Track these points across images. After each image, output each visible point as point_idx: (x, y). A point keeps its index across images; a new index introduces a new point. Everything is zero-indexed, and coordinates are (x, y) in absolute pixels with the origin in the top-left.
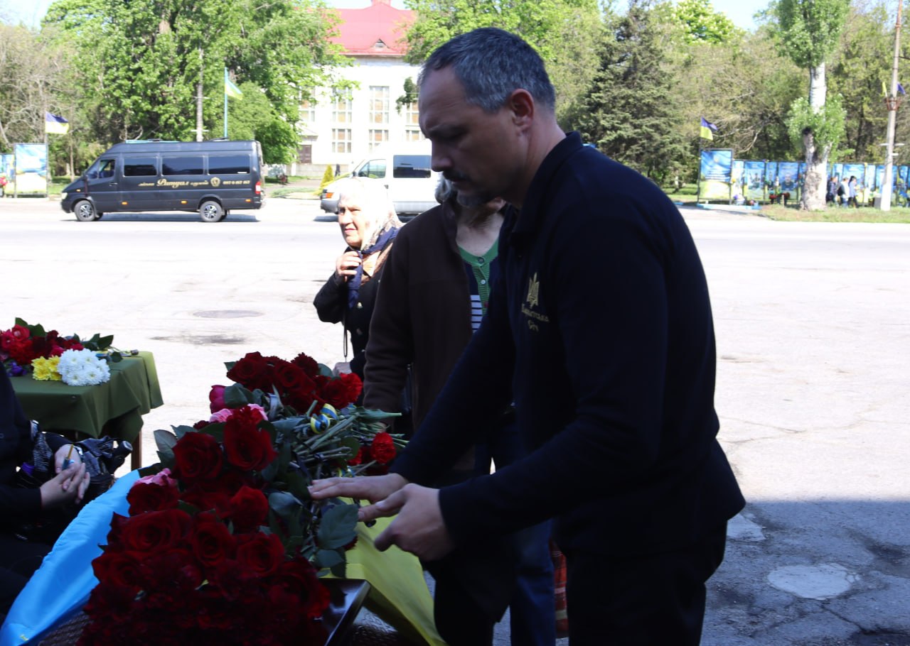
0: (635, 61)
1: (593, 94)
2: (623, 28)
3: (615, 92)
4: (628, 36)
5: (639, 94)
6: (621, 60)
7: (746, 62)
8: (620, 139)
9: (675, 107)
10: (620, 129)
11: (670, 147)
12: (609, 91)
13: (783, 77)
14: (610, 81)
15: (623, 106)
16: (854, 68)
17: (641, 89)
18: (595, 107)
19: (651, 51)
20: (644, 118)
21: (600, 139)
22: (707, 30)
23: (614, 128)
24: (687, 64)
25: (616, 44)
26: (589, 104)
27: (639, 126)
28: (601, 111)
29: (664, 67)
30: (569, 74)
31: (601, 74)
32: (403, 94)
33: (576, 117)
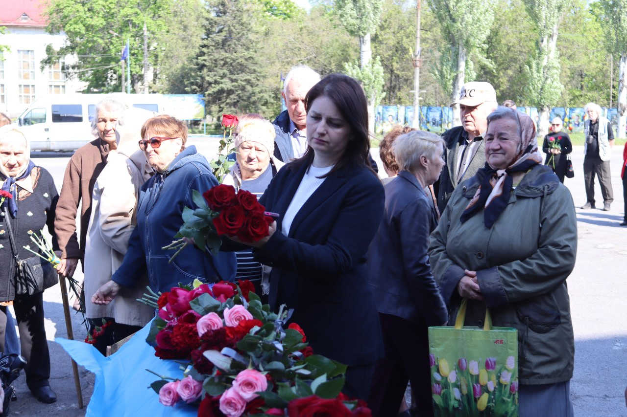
0: (230, 32)
1: (199, 58)
2: (221, 7)
3: (217, 56)
4: (225, 13)
5: (234, 56)
6: (220, 31)
7: (310, 33)
8: (221, 91)
9: (261, 67)
10: (222, 83)
11: (260, 95)
12: (211, 55)
13: (336, 45)
14: (211, 47)
15: (223, 66)
16: (387, 37)
17: (236, 52)
18: (202, 67)
19: (242, 24)
20: (238, 74)
21: (207, 91)
22: (278, 10)
23: (216, 82)
24: (266, 34)
25: (216, 19)
26: (197, 64)
27: (236, 81)
28: (205, 70)
29: (252, 36)
30: (180, 41)
31: (205, 42)
32: (45, 56)
33: (187, 74)
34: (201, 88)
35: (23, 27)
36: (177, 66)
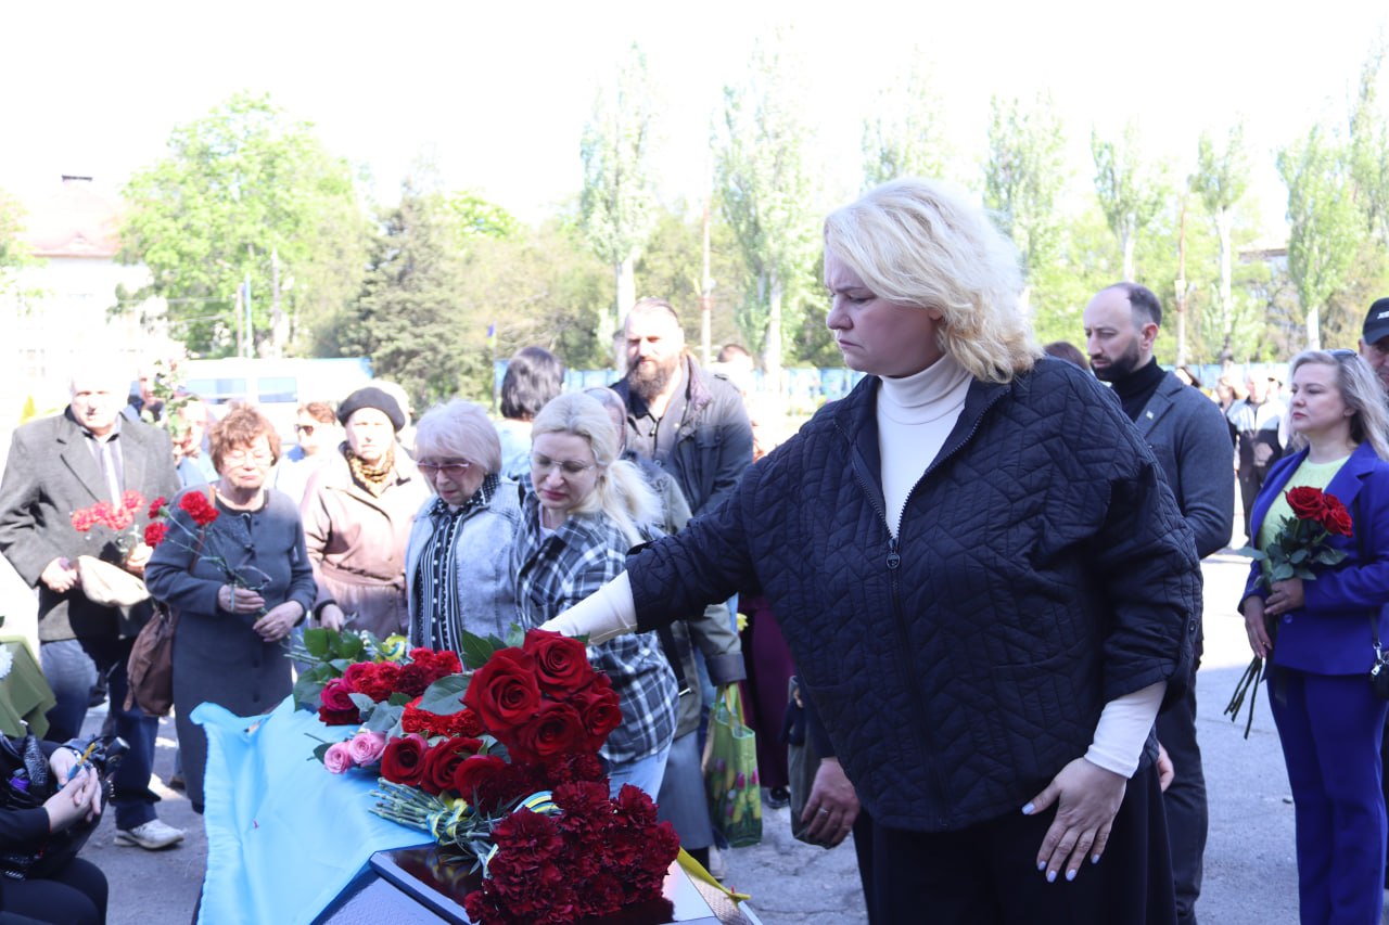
0: (411, 260)
1: (362, 300)
2: (395, 221)
3: (389, 296)
4: (402, 229)
5: (418, 297)
6: (396, 258)
7: (538, 259)
8: (398, 352)
9: (460, 312)
10: (397, 339)
11: (456, 360)
12: (381, 295)
13: (579, 275)
14: (381, 284)
15: (400, 312)
16: (659, 263)
17: (420, 291)
18: (366, 314)
19: (429, 247)
20: (425, 325)
21: (374, 351)
22: (487, 222)
23: (390, 339)
24: (468, 262)
25: (388, 239)
26: (359, 310)
27: (421, 336)
28: (373, 319)
29: (445, 266)
30: (331, 274)
31: (372, 276)
32: (115, 302)
33: (343, 326)
34: (367, 347)
35: (76, 257)
36: (326, 315)
